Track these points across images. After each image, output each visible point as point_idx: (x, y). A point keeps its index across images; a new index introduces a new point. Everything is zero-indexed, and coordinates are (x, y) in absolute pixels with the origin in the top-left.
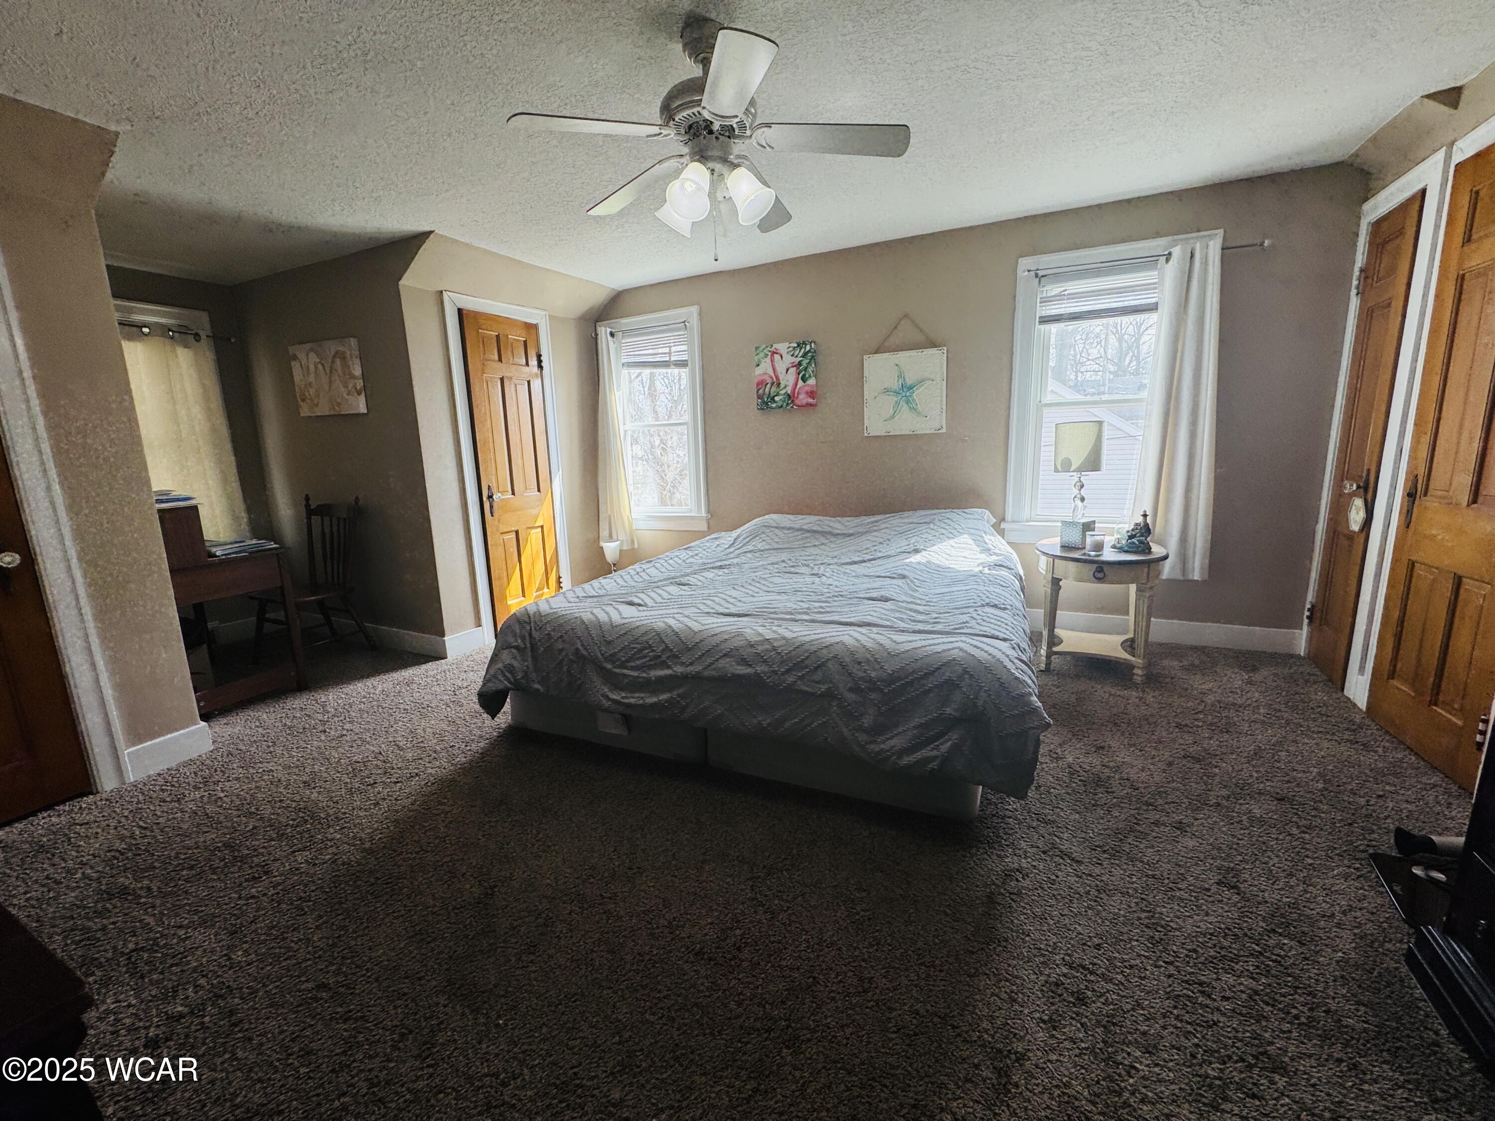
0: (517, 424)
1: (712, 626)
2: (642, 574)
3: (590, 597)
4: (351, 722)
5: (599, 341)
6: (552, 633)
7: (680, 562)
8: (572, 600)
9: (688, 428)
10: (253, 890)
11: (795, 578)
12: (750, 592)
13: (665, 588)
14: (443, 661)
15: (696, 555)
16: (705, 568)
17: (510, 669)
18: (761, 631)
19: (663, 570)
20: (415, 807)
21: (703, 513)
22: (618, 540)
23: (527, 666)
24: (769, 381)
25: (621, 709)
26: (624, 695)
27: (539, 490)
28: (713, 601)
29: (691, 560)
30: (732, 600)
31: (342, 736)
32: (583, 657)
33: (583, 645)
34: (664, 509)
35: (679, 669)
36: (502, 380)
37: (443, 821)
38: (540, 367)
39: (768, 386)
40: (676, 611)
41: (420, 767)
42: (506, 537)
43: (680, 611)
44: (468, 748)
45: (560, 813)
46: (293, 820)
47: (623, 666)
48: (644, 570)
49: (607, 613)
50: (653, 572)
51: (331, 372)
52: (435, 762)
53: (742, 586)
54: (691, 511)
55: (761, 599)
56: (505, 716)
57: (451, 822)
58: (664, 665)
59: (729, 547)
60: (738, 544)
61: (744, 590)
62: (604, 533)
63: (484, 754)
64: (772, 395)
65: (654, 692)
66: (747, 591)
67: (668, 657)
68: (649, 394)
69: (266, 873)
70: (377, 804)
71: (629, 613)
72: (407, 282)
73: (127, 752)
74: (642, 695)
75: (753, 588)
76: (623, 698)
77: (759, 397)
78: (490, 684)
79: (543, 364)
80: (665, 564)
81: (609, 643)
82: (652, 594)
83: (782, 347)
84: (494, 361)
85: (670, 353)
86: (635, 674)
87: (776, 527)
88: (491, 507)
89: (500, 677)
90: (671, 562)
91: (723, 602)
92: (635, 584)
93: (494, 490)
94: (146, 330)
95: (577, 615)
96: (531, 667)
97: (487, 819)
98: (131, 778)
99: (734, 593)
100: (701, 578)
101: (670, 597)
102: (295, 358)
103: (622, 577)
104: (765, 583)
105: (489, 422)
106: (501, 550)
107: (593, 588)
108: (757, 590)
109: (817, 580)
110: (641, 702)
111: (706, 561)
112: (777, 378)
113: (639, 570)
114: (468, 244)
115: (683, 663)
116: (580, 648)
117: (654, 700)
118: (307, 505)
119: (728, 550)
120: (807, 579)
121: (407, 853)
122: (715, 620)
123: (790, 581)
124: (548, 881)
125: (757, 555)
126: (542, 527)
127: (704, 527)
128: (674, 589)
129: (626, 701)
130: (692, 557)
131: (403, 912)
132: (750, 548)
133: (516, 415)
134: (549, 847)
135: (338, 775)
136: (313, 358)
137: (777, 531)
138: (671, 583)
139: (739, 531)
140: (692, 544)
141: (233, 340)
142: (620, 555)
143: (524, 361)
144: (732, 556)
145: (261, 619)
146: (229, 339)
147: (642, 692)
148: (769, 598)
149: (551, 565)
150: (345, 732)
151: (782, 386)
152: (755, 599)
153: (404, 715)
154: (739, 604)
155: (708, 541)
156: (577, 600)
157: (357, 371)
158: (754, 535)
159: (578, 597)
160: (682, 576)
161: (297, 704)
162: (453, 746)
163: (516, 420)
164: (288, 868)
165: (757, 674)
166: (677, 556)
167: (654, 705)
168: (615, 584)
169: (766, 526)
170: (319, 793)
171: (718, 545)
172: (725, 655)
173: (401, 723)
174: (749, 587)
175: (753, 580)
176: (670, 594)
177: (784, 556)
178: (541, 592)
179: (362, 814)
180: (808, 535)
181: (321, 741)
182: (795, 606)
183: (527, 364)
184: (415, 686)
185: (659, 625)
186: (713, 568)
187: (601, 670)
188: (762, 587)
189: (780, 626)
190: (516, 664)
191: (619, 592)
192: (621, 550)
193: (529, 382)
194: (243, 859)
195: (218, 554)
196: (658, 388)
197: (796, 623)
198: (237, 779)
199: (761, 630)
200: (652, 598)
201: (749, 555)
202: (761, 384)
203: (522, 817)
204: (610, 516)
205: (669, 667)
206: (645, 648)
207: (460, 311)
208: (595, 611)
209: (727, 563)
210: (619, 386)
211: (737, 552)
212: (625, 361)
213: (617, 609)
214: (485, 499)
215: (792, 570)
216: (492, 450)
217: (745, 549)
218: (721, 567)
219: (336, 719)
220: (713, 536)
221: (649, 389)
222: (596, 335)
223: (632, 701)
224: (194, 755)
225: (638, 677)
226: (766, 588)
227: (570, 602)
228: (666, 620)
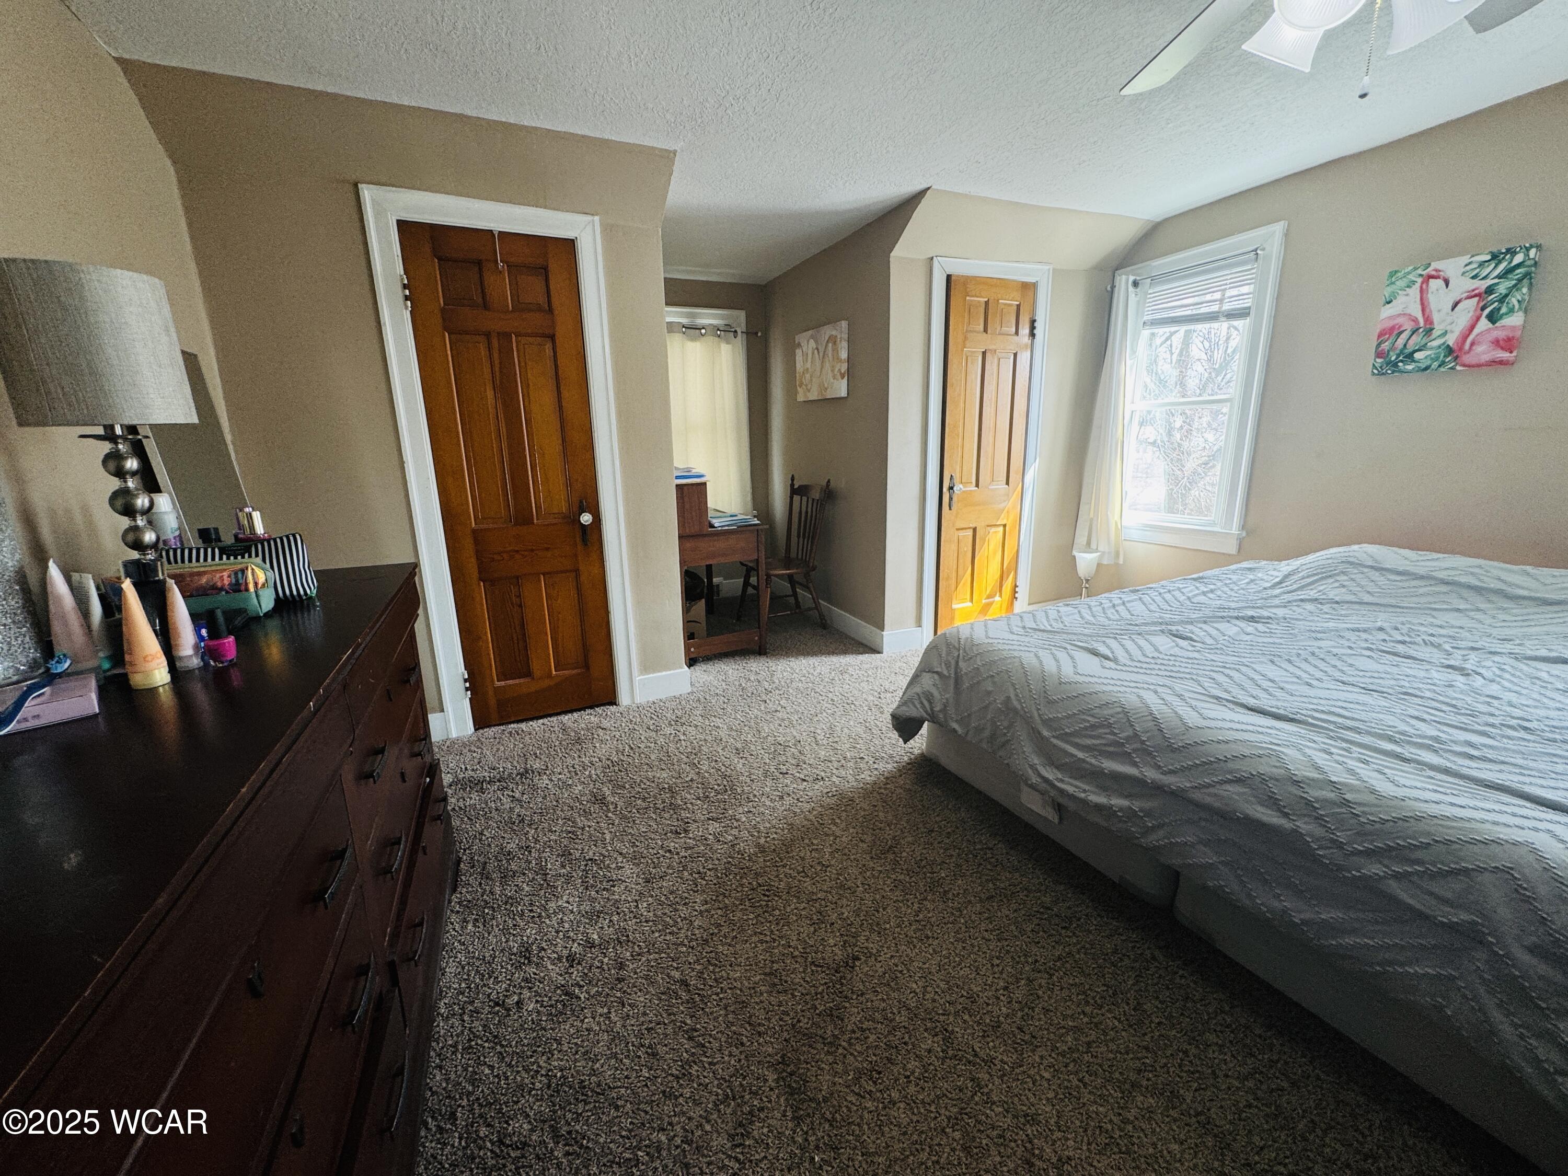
0: (993, 406)
1: (1220, 724)
2: (1121, 608)
3: (1044, 631)
4: (787, 699)
5: (1116, 295)
6: (982, 669)
7: (1182, 598)
8: (1015, 629)
9: (1231, 407)
10: (672, 844)
11: (1408, 668)
12: (1304, 675)
13: (1152, 638)
14: (878, 655)
15: (1212, 591)
16: (1222, 616)
17: (929, 697)
18: (1320, 762)
19: (1153, 607)
20: (811, 817)
21: (1235, 530)
22: (1097, 551)
23: (947, 699)
24: (1408, 326)
25: (1053, 793)
26: (1060, 776)
27: (1007, 483)
28: (1228, 676)
29: (1202, 599)
30: (1266, 684)
31: (776, 711)
32: (1016, 711)
33: (1017, 695)
34: (1172, 517)
35: (1151, 774)
36: (984, 353)
37: (831, 845)
38: (1032, 335)
39: (1404, 336)
40: (1161, 681)
41: (828, 770)
42: (961, 533)
43: (1168, 682)
44: (876, 766)
45: (950, 896)
46: (719, 785)
47: (1064, 737)
48: (1124, 603)
49: (1057, 661)
50: (1138, 608)
51: (823, 357)
52: (841, 770)
53: (1290, 661)
54: (1214, 524)
55: (1325, 694)
56: (920, 743)
57: (837, 850)
58: (1126, 757)
59: (1273, 586)
60: (1290, 584)
61: (1291, 668)
62: (1081, 539)
63: (889, 779)
64: (1410, 349)
65: (1104, 789)
66: (1299, 673)
67: (1135, 750)
68: (1178, 361)
69: (686, 831)
70: (781, 798)
71: (1089, 665)
72: (898, 253)
73: (638, 678)
74: (1087, 788)
75: (1311, 669)
76: (1057, 779)
77: (1379, 355)
78: (904, 708)
79: (1035, 332)
80: (1158, 599)
81: (1051, 702)
82: (1129, 644)
83: (1453, 267)
84: (978, 332)
85: (1221, 301)
86: (1080, 755)
87: (1372, 567)
88: (951, 499)
89: (916, 703)
90: (1168, 596)
91: (1248, 684)
92: (1107, 622)
93: (957, 480)
94: (703, 331)
95: (1016, 654)
96: (951, 700)
97: (871, 864)
98: (638, 700)
99: (1272, 671)
100: (1214, 633)
101: (1156, 655)
102: (799, 345)
103: (1090, 608)
104: (1338, 664)
105: (962, 405)
106: (954, 547)
107: (1047, 617)
108: (1319, 674)
109: (1460, 680)
110: (1083, 795)
111: (1226, 604)
112: (1428, 320)
113: (1117, 602)
114: (966, 195)
115: (1160, 767)
116: (1013, 697)
117: (1101, 799)
118: (792, 485)
119: (1269, 592)
120: (1434, 674)
121: (790, 869)
122: (1229, 715)
123: (1395, 670)
124: (914, 986)
125: (1326, 608)
126: (1005, 526)
127: (1231, 548)
128: (1164, 643)
129: (1059, 784)
130: (1204, 593)
131: (768, 938)
132: (1313, 594)
133: (994, 393)
134: (928, 937)
135: (762, 752)
136: (812, 344)
137: (1375, 575)
138: (1162, 631)
139: (1295, 563)
140: (1208, 573)
141: (759, 334)
142: (1097, 570)
143: (1014, 330)
144: (1277, 601)
145: (746, 584)
146: (756, 333)
147: (1088, 783)
148: (1343, 696)
149: (1008, 570)
150: (779, 708)
151: (1436, 333)
152: (1312, 692)
153: (830, 706)
154: (1279, 693)
155: (1234, 572)
156: (1022, 631)
157: (844, 355)
158: (1325, 574)
159: (1024, 628)
160: (1182, 622)
161: (757, 667)
162: (862, 758)
163: (994, 399)
164: (700, 834)
165: (1295, 831)
166: (1179, 589)
167: (1099, 808)
168: (1077, 617)
169: (1351, 563)
170: (744, 764)
171: (1252, 581)
172: (1239, 781)
173: (825, 714)
174: (1304, 665)
175: (1313, 654)
176: (1157, 650)
177: (1382, 619)
178: (991, 600)
179: (768, 803)
180: (1444, 588)
181: (761, 710)
182: (1402, 727)
183: (1017, 333)
184: (846, 676)
185: (1130, 698)
186: (1237, 618)
187: (1035, 735)
188: (1329, 670)
189: (1366, 762)
190: (936, 693)
191: (1079, 630)
192: (1099, 565)
193: (1015, 355)
194: (674, 807)
195: (716, 525)
196: (1192, 354)
197: (1406, 767)
198: (696, 726)
199: (1320, 759)
200: (1127, 651)
201: (1309, 606)
202: (1392, 331)
203: (907, 879)
204: (1091, 520)
205: (1135, 765)
206: (1101, 726)
207: (949, 277)
208: (1041, 653)
209: (1265, 613)
210: (1134, 352)
211: (1287, 597)
212: (1150, 317)
213: (1072, 658)
214: (945, 489)
215: (1401, 648)
216: (961, 434)
217: (1303, 595)
218: (1252, 619)
219: (777, 692)
220: (1245, 565)
221: (1181, 354)
222: (1113, 287)
223: (1070, 789)
224: (677, 694)
225: (1084, 761)
226: (1337, 674)
227: (1012, 633)
228: (1142, 693)
